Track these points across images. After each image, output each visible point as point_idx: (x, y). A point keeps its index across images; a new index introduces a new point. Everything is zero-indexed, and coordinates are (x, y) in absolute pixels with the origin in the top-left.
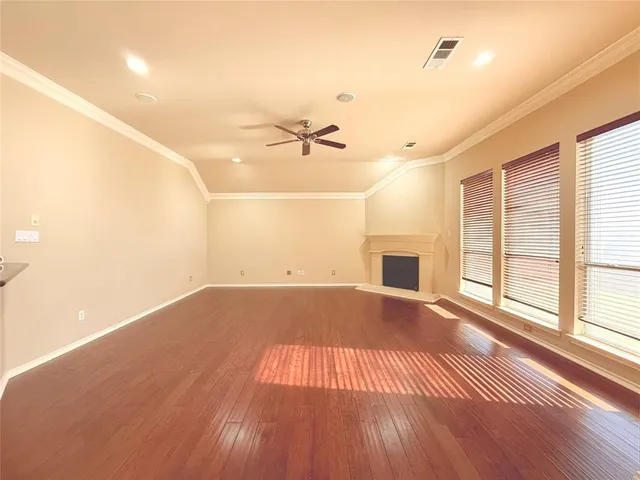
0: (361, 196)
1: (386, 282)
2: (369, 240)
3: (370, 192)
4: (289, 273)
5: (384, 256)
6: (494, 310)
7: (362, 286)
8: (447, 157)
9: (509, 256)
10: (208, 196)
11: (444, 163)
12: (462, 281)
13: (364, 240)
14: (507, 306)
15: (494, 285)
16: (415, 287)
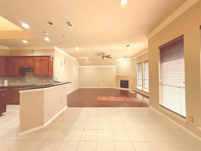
0: (115, 66)
1: (121, 87)
2: (117, 77)
3: (117, 66)
4: (98, 85)
5: (121, 81)
6: (142, 91)
7: (115, 88)
8: (134, 58)
9: (145, 80)
10: (79, 67)
11: (134, 59)
12: (137, 86)
13: (116, 77)
14: (144, 90)
15: (142, 86)
16: (128, 87)
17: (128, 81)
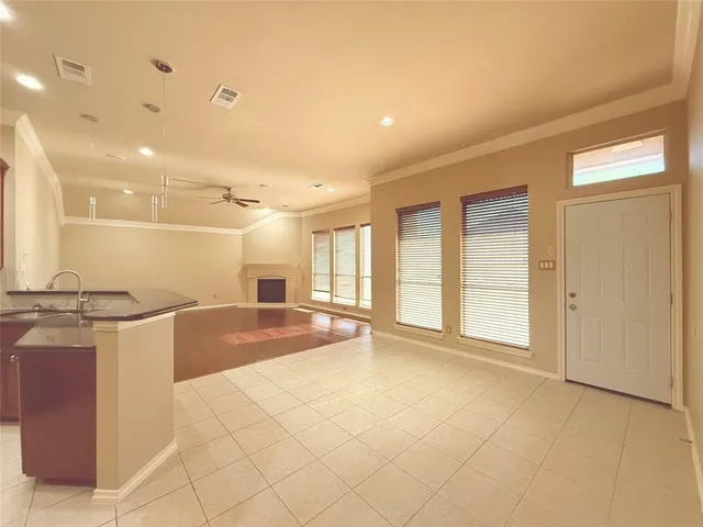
0: (239, 232)
1: (259, 301)
2: (245, 268)
3: (246, 230)
5: (260, 282)
6: (331, 304)
8: (303, 215)
9: (337, 275)
10: (64, 221)
11: (301, 218)
12: (313, 292)
13: (240, 269)
14: (337, 300)
15: (331, 291)
16: (282, 300)
17: (284, 281)
